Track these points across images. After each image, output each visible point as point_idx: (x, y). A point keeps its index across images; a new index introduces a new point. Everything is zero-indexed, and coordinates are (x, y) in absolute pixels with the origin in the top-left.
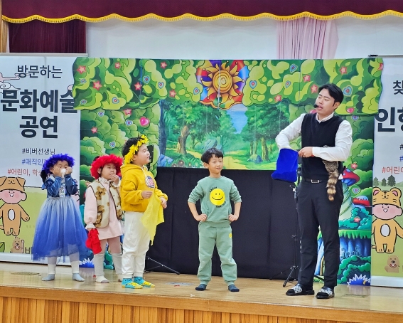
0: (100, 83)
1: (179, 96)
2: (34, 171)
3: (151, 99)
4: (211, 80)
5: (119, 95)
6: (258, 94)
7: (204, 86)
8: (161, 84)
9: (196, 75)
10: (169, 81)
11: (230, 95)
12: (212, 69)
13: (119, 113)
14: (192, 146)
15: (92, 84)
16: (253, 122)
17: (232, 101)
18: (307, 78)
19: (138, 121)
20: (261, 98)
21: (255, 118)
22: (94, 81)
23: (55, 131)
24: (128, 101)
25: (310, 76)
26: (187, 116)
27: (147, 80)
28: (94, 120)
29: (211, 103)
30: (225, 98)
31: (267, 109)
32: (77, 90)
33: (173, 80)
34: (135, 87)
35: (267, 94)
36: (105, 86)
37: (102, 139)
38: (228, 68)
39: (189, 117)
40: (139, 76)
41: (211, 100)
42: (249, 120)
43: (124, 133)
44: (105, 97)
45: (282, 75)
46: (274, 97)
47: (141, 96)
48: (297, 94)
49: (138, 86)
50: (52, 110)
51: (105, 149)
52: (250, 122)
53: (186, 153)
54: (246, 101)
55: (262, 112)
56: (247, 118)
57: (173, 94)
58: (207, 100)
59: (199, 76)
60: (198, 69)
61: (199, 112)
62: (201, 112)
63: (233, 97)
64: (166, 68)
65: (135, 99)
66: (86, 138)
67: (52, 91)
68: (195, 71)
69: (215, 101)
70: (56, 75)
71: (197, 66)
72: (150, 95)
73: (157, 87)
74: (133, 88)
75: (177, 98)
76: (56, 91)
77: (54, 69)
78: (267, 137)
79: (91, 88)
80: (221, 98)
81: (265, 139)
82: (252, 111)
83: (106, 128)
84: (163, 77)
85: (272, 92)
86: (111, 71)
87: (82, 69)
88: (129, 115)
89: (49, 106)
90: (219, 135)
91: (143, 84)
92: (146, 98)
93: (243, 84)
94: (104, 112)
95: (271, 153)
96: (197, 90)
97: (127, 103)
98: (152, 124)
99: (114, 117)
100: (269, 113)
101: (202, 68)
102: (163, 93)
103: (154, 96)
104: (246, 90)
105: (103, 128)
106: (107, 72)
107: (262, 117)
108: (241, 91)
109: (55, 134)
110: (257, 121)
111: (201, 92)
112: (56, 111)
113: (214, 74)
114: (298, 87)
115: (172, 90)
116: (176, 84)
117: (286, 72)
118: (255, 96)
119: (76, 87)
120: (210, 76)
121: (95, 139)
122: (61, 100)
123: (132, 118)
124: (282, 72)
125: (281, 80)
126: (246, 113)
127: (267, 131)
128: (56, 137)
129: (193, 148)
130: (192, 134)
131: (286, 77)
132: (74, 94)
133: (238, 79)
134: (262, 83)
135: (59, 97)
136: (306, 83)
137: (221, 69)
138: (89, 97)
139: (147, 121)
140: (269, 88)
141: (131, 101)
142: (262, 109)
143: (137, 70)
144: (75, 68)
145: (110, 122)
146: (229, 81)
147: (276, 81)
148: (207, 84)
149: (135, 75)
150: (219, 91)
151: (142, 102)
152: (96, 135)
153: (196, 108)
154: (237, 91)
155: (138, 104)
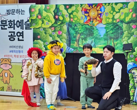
0: (41, 16)
1: (75, 21)
2: (15, 55)
3: (62, 23)
4: (88, 13)
5: (49, 21)
6: (109, 19)
7: (85, 16)
8: (67, 15)
9: (82, 11)
10: (70, 14)
11: (96, 20)
12: (89, 8)
13: (49, 29)
14: (81, 43)
15: (37, 17)
16: (108, 32)
17: (98, 22)
18: (131, 10)
19: (57, 32)
20: (111, 21)
21: (109, 30)
22: (38, 15)
23: (23, 38)
24: (53, 24)
25: (132, 9)
26: (80, 30)
27: (60, 14)
28: (39, 32)
29: (88, 23)
30: (94, 21)
31: (114, 25)
32: (31, 19)
33: (72, 13)
34: (56, 17)
35: (113, 19)
36: (43, 17)
37: (42, 41)
38: (96, 7)
39: (81, 30)
40: (57, 12)
41: (89, 22)
42: (106, 31)
43: (51, 38)
44: (43, 22)
45: (119, 10)
46: (116, 20)
47: (58, 21)
48: (126, 18)
49: (57, 17)
50: (21, 29)
51: (43, 45)
52: (107, 32)
53: (79, 46)
54: (104, 22)
55: (112, 27)
56: (105, 30)
57: (72, 20)
58: (87, 22)
59: (83, 11)
60: (82, 8)
61: (84, 28)
62: (86, 28)
63: (98, 20)
64: (69, 8)
65: (56, 23)
66: (35, 41)
67: (21, 20)
68: (81, 9)
69: (90, 23)
70: (22, 13)
71: (82, 7)
72: (62, 21)
73: (65, 17)
74: (55, 18)
75: (74, 21)
76: (23, 20)
77: (21, 11)
78: (114, 38)
79: (37, 18)
80: (93, 21)
81: (113, 39)
82: (107, 27)
83: (44, 36)
84: (68, 12)
85: (115, 18)
86: (45, 11)
87: (33, 10)
88: (53, 30)
89: (20, 27)
90: (93, 38)
91: (59, 16)
92: (60, 22)
93: (102, 14)
94: (43, 29)
95: (116, 46)
96: (82, 18)
97: (52, 25)
98: (63, 34)
99: (47, 31)
100: (115, 27)
101: (84, 8)
102: (68, 19)
103: (64, 21)
104: (104, 17)
105: (42, 36)
106: (44, 11)
107: (112, 29)
108: (101, 17)
109: (23, 39)
110: (110, 31)
111: (84, 19)
112: (23, 29)
113: (89, 10)
114: (127, 15)
115: (71, 18)
116: (73, 15)
117: (121, 8)
118: (108, 20)
119: (31, 18)
120: (88, 11)
121: (39, 41)
122: (25, 24)
123: (55, 31)
124: (119, 8)
125: (119, 12)
126: (105, 28)
127: (114, 35)
128: (23, 40)
129: (82, 44)
130: (82, 38)
131: (121, 10)
132: (30, 21)
133: (100, 12)
134: (111, 13)
135: (24, 23)
136: (130, 13)
137: (93, 8)
138: (36, 22)
139: (61, 32)
140: (114, 16)
141: (54, 23)
142: (112, 26)
143: (56, 10)
144: (30, 9)
145: (45, 33)
146: (96, 13)
147: (117, 13)
148: (87, 15)
149: (56, 12)
150: (92, 18)
151: (59, 24)
152: (40, 39)
153: (83, 26)
154: (100, 17)
155: (57, 25)
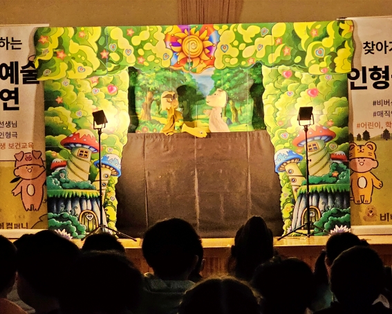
0: (64, 53)
1: (148, 62)
3: (118, 67)
4: (179, 45)
5: (85, 64)
6: (231, 57)
7: (174, 52)
8: (128, 51)
9: (165, 41)
10: (136, 48)
11: (200, 59)
12: (182, 35)
13: (86, 82)
14: (157, 112)
15: (55, 54)
16: (220, 85)
17: (204, 65)
18: (279, 41)
19: (105, 89)
20: (234, 61)
21: (222, 82)
22: (57, 51)
23: (17, 102)
25: (282, 38)
26: (150, 81)
27: (113, 47)
28: (58, 89)
29: (182, 68)
30: (196, 62)
31: (234, 72)
33: (141, 46)
35: (240, 57)
36: (69, 55)
37: (68, 109)
38: (198, 33)
39: (152, 83)
40: (105, 44)
41: (182, 64)
43: (91, 102)
44: (70, 67)
45: (253, 39)
46: (247, 60)
47: (107, 63)
48: (270, 56)
49: (104, 54)
50: (12, 82)
51: (71, 119)
52: (217, 85)
53: (150, 120)
54: (219, 65)
55: (228, 75)
56: (213, 82)
57: (141, 60)
58: (177, 65)
59: (168, 42)
60: (166, 35)
61: (163, 78)
63: (204, 61)
64: (134, 35)
65: (102, 67)
66: (51, 109)
67: (12, 63)
68: (163, 37)
69: (186, 66)
70: (15, 46)
71: (165, 32)
72: (118, 63)
73: (124, 54)
74: (99, 56)
75: (146, 64)
76: (17, 63)
77: (13, 41)
79: (55, 58)
80: (192, 63)
83: (72, 97)
84: (131, 44)
85: (244, 56)
87: (43, 40)
88: (96, 84)
89: (9, 78)
91: (110, 52)
92: (113, 65)
93: (214, 48)
94: (69, 81)
95: (241, 115)
96: (166, 55)
97: (94, 72)
98: (120, 91)
99: (80, 86)
100: (236, 76)
101: (170, 34)
103: (121, 63)
104: (217, 53)
105: (68, 97)
106: (71, 41)
107: (229, 80)
108: (212, 54)
109: (16, 106)
110: (224, 84)
111: (170, 57)
112: (17, 83)
113: (183, 39)
114: (270, 49)
115: (140, 56)
116: (144, 50)
117: (257, 36)
118: (227, 60)
119: (38, 58)
120: (180, 41)
121: (60, 109)
122: (21, 72)
123: (99, 85)
124: (253, 36)
125: (253, 44)
126: (213, 77)
127: (235, 94)
128: (17, 109)
130: (156, 100)
131: (258, 40)
132: (37, 65)
133: (208, 44)
134: (233, 46)
135: (20, 69)
136: (278, 46)
137: (191, 34)
138: (54, 66)
139: (115, 88)
140: (241, 52)
141: (98, 69)
143: (103, 39)
144: (36, 38)
145: (76, 91)
146: (200, 46)
147: (248, 45)
148: (177, 49)
149: (101, 43)
150: (189, 56)
151: (109, 69)
152: (62, 105)
154: (208, 55)
155: (105, 72)
